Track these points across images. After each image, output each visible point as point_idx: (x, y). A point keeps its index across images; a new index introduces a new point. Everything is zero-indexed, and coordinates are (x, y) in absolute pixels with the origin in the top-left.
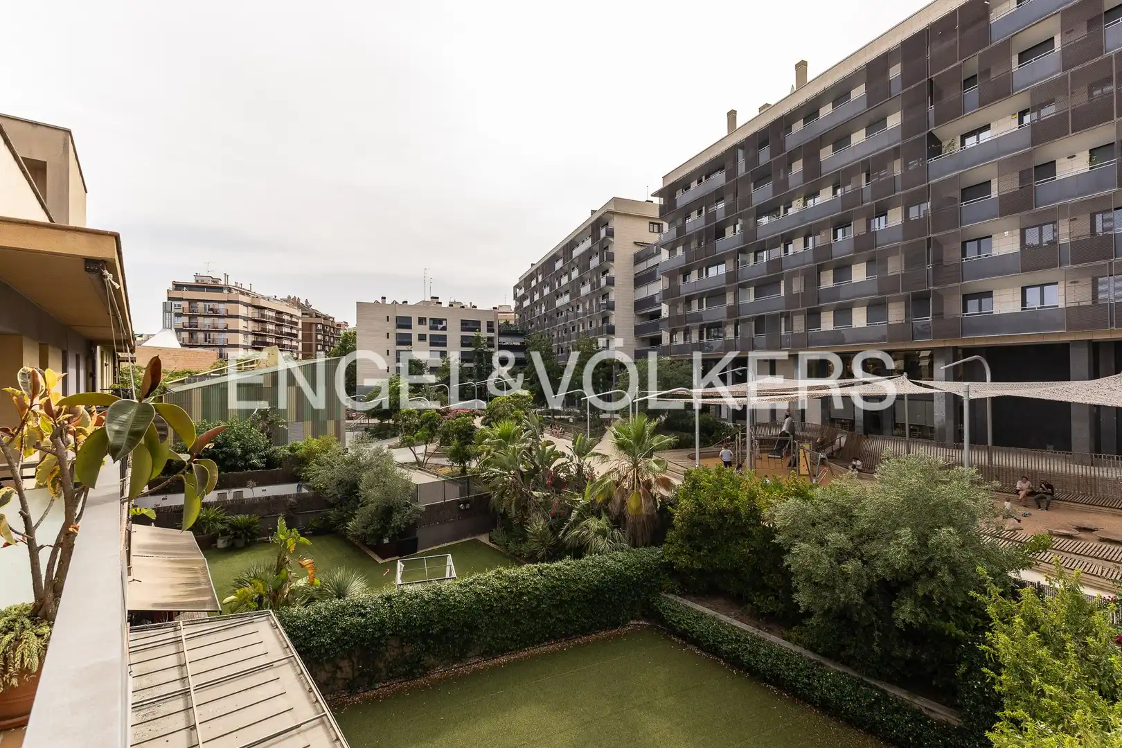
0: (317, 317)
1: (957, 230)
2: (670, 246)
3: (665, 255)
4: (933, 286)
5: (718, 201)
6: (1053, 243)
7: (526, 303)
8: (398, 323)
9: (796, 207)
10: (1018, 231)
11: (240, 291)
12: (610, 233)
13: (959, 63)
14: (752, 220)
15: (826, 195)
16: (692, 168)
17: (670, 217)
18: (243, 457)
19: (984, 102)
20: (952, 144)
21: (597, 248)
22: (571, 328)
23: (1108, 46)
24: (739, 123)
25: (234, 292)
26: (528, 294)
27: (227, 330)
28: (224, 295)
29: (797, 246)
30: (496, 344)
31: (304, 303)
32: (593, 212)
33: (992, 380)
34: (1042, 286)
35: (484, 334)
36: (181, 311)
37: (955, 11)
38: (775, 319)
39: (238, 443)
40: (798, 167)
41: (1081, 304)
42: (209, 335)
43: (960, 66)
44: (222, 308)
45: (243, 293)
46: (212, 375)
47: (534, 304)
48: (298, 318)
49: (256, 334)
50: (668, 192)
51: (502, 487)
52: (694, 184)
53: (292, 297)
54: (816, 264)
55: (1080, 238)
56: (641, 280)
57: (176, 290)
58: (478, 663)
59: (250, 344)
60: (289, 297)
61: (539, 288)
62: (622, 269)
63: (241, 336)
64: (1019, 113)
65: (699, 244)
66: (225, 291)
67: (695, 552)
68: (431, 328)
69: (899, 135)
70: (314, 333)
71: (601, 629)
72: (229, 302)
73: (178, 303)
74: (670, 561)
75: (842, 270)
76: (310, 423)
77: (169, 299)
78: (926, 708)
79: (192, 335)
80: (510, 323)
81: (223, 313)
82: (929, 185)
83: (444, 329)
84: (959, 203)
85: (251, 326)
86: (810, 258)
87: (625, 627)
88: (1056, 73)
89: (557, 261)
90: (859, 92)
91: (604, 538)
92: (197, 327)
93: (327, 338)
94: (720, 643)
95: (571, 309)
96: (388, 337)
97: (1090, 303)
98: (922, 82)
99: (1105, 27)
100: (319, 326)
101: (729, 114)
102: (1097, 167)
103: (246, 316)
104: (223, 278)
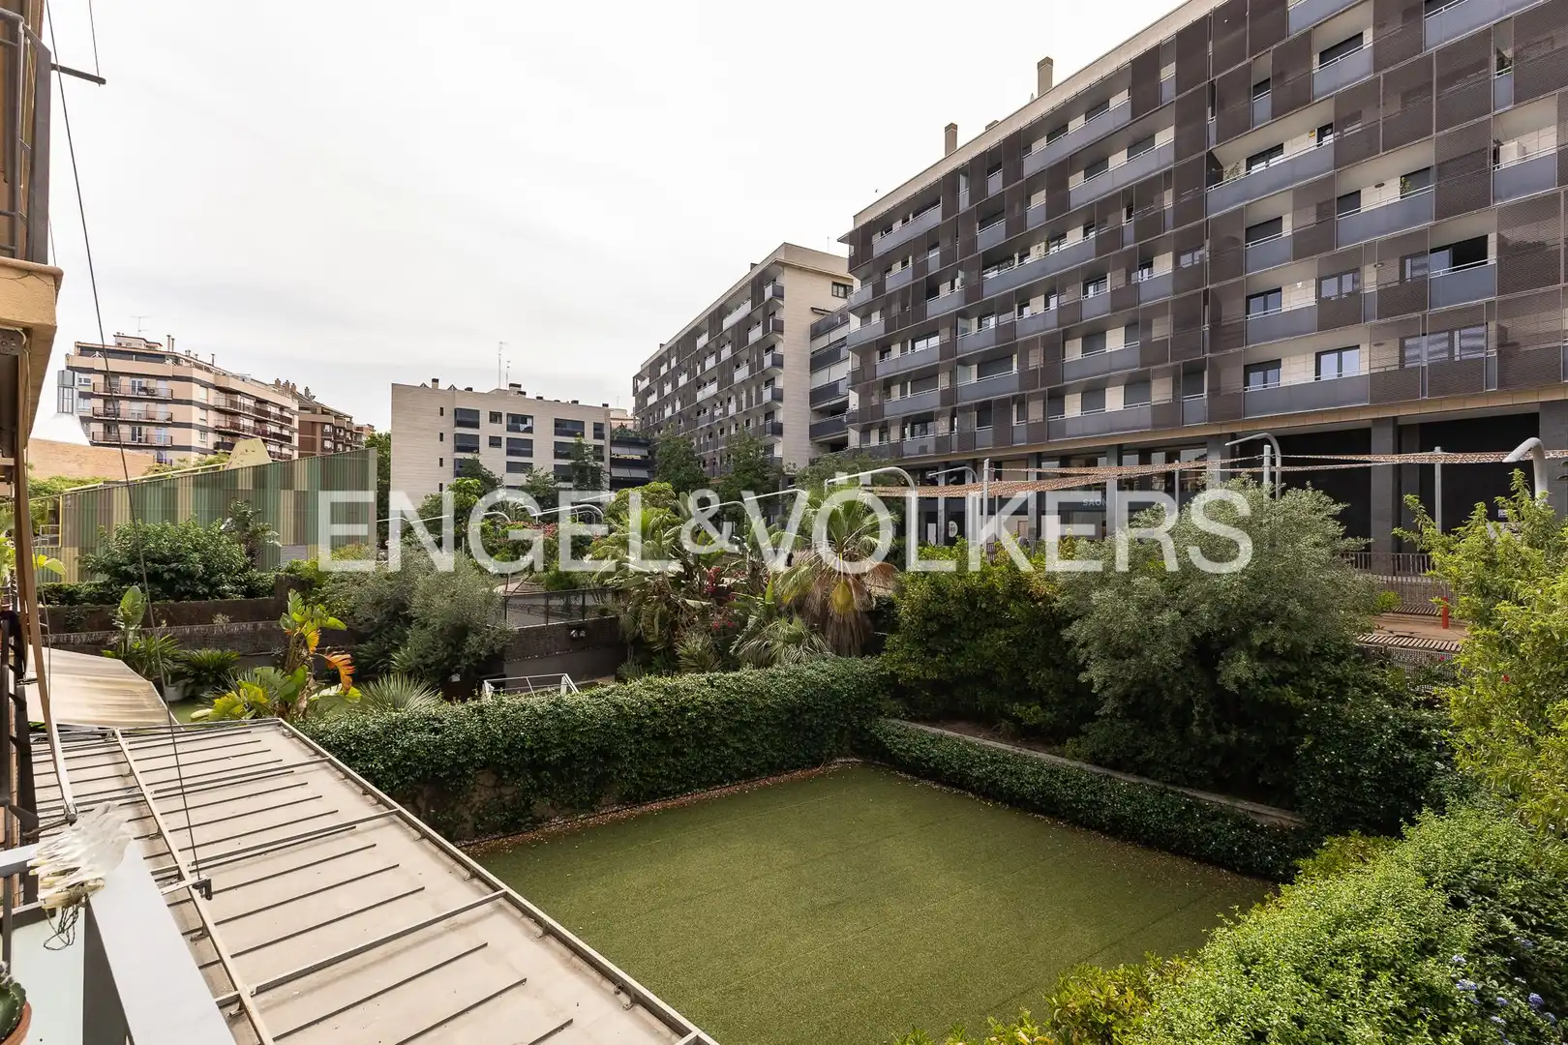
0: (323, 413)
1: (1240, 278)
2: (862, 311)
3: (855, 323)
4: (1211, 352)
5: (930, 248)
6: (1355, 294)
7: (652, 399)
8: (458, 418)
9: (1036, 253)
10: (1313, 282)
11: (195, 364)
12: (779, 294)
13: (1248, 61)
14: (976, 273)
15: (1075, 237)
16: (896, 201)
17: (864, 271)
18: (206, 580)
19: (1279, 112)
20: (1236, 170)
21: (759, 314)
22: (719, 431)
23: (1428, 42)
24: (961, 142)
25: (185, 364)
26: (654, 386)
27: (170, 423)
28: (167, 368)
29: (1037, 305)
30: (607, 456)
31: (303, 394)
32: (753, 265)
34: (1339, 351)
35: (589, 439)
36: (89, 390)
38: (1005, 405)
39: (197, 557)
40: (1039, 199)
41: (1386, 369)
42: (140, 429)
43: (1249, 65)
44: (162, 388)
45: (200, 367)
47: (664, 401)
48: (293, 413)
49: (220, 433)
50: (861, 238)
51: (638, 594)
52: (898, 225)
53: (283, 382)
54: (1061, 329)
55: (1389, 286)
56: (820, 361)
57: (81, 355)
58: (617, 811)
59: (211, 447)
60: (278, 381)
61: (672, 377)
62: (794, 345)
63: (195, 434)
64: (1319, 129)
65: (903, 308)
66: (169, 362)
67: (929, 657)
68: (509, 429)
69: (1170, 155)
70: (318, 437)
71: (797, 768)
72: (175, 378)
73: (84, 376)
74: (893, 673)
75: (1094, 337)
76: (317, 547)
77: (68, 368)
78: (1252, 812)
79: (109, 428)
80: (628, 428)
81: (164, 394)
82: (1208, 221)
83: (529, 430)
84: (1245, 243)
85: (213, 420)
86: (1053, 321)
87: (830, 765)
88: (1366, 75)
89: (699, 337)
90: (1120, 100)
91: (798, 645)
92: (118, 416)
93: (340, 446)
94: (969, 768)
95: (718, 404)
96: (441, 440)
97: (1397, 368)
98: (1203, 84)
99: (1426, 17)
100: (328, 428)
101: (947, 128)
102: (1410, 195)
103: (205, 402)
104: (164, 341)
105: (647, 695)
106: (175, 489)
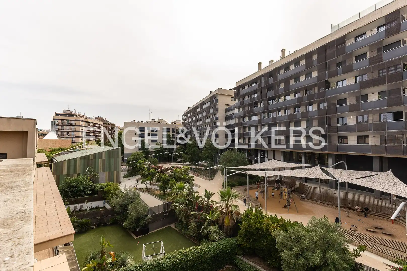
0: (109, 124)
1: (335, 115)
2: (238, 107)
3: (236, 111)
4: (328, 133)
5: (255, 94)
6: (367, 122)
7: (186, 122)
9: (282, 99)
10: (355, 117)
11: (80, 116)
12: (217, 101)
13: (336, 58)
14: (267, 102)
15: (292, 96)
16: (246, 81)
17: (238, 98)
18: (83, 191)
19: (344, 72)
20: (334, 85)
21: (212, 106)
23: (384, 59)
24: (262, 68)
25: (78, 116)
26: (187, 119)
27: (75, 131)
28: (74, 118)
29: (282, 113)
31: (104, 119)
32: (211, 92)
33: (348, 169)
34: (364, 137)
36: (58, 124)
37: (335, 40)
39: (81, 186)
40: (282, 86)
41: (376, 145)
42: (68, 133)
44: (73, 122)
45: (81, 117)
46: (70, 151)
47: (189, 123)
48: (102, 125)
50: (238, 89)
52: (247, 87)
53: (100, 117)
54: (289, 120)
55: (376, 122)
56: (228, 118)
57: (56, 116)
60: (99, 117)
61: (191, 117)
62: (221, 114)
63: (80, 133)
64: (356, 76)
65: (248, 108)
66: (75, 116)
67: (248, 240)
69: (316, 80)
70: (108, 130)
72: (76, 120)
73: (57, 121)
74: (239, 244)
75: (298, 123)
76: (107, 172)
77: (53, 119)
79: (62, 133)
81: (74, 124)
82: (326, 98)
84: (336, 105)
86: (287, 118)
88: (367, 66)
89: (198, 108)
90: (303, 63)
91: (216, 234)
92: (64, 130)
93: (112, 132)
95: (203, 126)
97: (379, 145)
98: (324, 63)
99: (383, 53)
100: (110, 128)
101: (259, 64)
102: (381, 99)
103: (82, 125)
104: (74, 111)
105: (179, 257)
106: (77, 160)
